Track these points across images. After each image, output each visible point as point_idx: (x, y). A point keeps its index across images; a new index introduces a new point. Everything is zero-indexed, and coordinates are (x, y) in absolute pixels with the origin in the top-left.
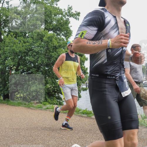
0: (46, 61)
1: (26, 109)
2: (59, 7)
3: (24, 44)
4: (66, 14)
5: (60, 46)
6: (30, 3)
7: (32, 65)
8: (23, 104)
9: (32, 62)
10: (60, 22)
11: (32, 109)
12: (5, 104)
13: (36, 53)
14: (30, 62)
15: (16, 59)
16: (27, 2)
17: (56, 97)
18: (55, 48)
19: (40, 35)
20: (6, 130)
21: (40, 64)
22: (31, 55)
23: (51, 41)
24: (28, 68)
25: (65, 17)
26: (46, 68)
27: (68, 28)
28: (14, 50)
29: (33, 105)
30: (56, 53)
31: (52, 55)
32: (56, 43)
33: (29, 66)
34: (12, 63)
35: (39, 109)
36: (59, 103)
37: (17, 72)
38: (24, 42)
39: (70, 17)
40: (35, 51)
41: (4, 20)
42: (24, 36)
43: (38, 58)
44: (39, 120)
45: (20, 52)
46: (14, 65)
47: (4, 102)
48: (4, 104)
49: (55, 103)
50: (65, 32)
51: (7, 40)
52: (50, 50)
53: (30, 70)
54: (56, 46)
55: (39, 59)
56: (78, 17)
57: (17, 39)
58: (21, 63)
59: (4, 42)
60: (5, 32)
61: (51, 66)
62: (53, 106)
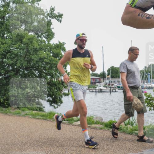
0: (25, 64)
1: (3, 115)
3: (1, 46)
4: (48, 14)
5: (41, 48)
6: (10, 2)
7: (11, 68)
9: (10, 65)
11: (9, 115)
13: (15, 55)
14: (8, 64)
16: (6, 1)
18: (36, 51)
19: (20, 36)
21: (19, 67)
22: (10, 58)
23: (31, 42)
24: (6, 71)
25: (46, 18)
26: (26, 72)
27: (50, 30)
29: (11, 111)
30: (37, 56)
31: (32, 58)
32: (36, 45)
33: (7, 69)
35: (17, 115)
36: (38, 109)
38: (2, 44)
39: (53, 18)
40: (13, 54)
42: (2, 36)
43: (17, 61)
44: (16, 127)
49: (35, 109)
50: (47, 34)
52: (30, 53)
53: (7, 74)
54: (36, 49)
55: (18, 62)
56: (60, 19)
61: (31, 70)
62: (32, 112)
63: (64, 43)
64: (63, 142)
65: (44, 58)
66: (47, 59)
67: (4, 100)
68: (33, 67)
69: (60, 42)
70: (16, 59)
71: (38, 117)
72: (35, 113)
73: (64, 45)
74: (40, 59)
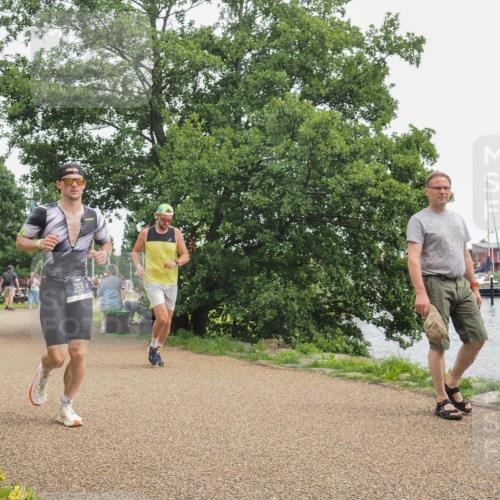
0: (307, 205)
1: (244, 365)
2: (349, 21)
3: (233, 150)
4: (376, 40)
5: (357, 153)
6: (255, 12)
7: (262, 220)
8: (235, 350)
9: (261, 211)
10: (354, 71)
11: (264, 366)
12: (176, 348)
13: (274, 178)
14: (255, 208)
15: (209, 201)
16: (244, 11)
17: (342, 327)
18: (339, 161)
19: (289, 116)
20: (185, 433)
21: (289, 216)
22: (260, 186)
23: (325, 136)
24: (248, 229)
25: (371, 54)
26: (308, 230)
27: (382, 91)
28: (204, 169)
29: (266, 351)
30: (342, 179)
31: (328, 186)
32: (340, 144)
33: (252, 223)
34: (196, 214)
35: (287, 365)
36: (351, 350)
37: (214, 243)
38: (236, 145)
39: (391, 53)
40: (269, 174)
41: (172, 73)
42: (235, 122)
43: (281, 197)
44: (289, 404)
45: (222, 175)
46: (203, 221)
47: (174, 340)
48: (174, 346)
49: (340, 349)
50: (373, 105)
51: (181, 139)
52: (322, 168)
53: (253, 236)
54: (339, 156)
55: (285, 200)
56: (416, 52)
57: (210, 133)
58: (228, 212)
59: (172, 144)
60: (173, 111)
61: (325, 223)
62: (332, 357)
63: (430, 130)
64: (439, 458)
65: (368, 184)
66: (375, 186)
67: (246, 319)
68: (330, 215)
69: (415, 130)
70: (278, 192)
71: (352, 374)
72: (344, 363)
73: (430, 136)
74: (354, 187)
